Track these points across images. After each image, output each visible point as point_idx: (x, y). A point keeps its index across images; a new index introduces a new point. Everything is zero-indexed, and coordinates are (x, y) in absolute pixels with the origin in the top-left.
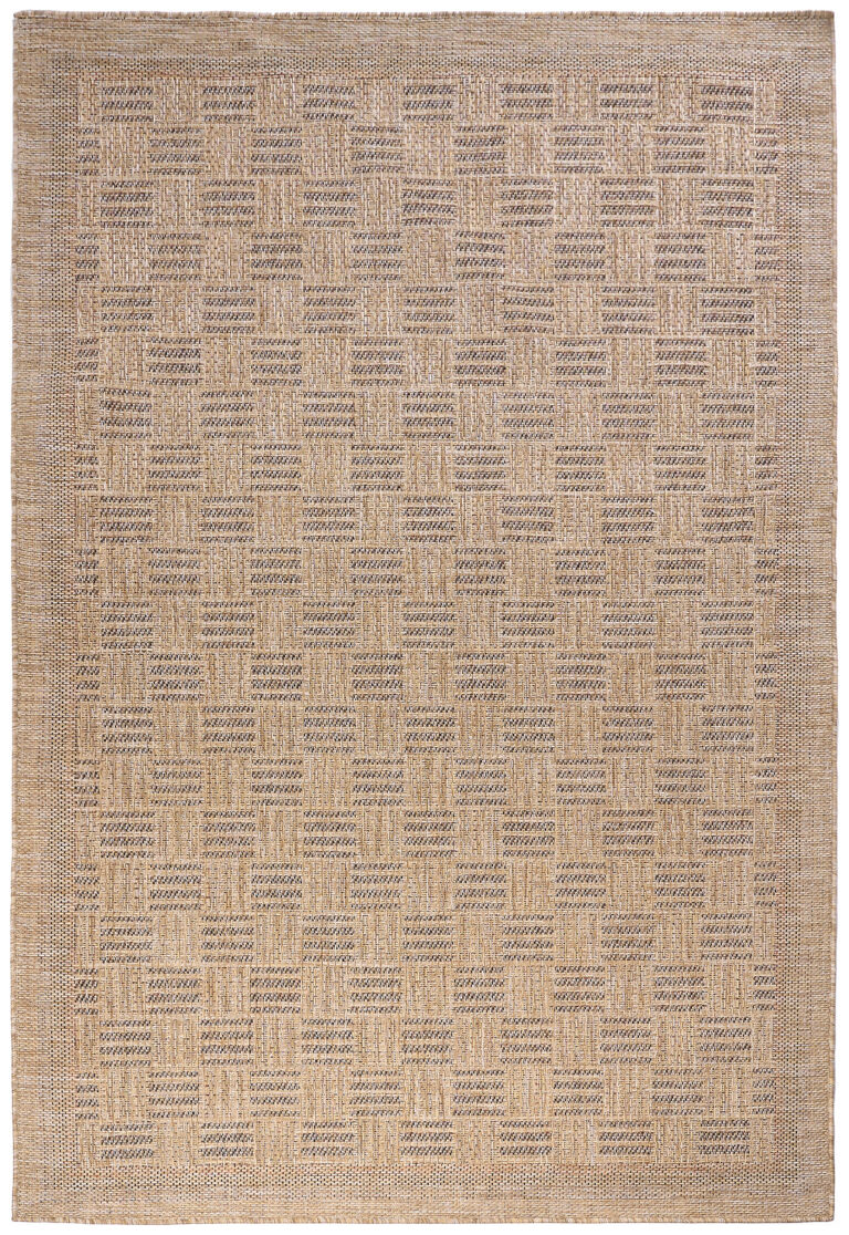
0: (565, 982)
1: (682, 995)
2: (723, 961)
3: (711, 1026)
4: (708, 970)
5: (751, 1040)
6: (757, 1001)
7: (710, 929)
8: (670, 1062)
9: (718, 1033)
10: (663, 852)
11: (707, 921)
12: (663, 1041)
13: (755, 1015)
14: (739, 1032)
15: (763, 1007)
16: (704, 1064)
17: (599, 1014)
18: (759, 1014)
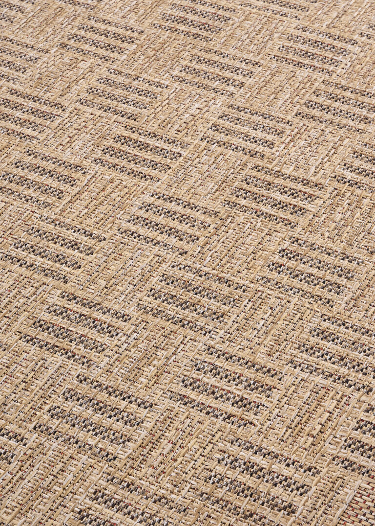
0: (63, 312)
1: (225, 396)
2: (319, 379)
3: (247, 455)
4: (289, 380)
5: (301, 503)
6: (346, 453)
7: (324, 335)
8: (143, 476)
9: (250, 468)
10: (311, 228)
11: (326, 324)
12: (153, 442)
13: (329, 470)
14: (286, 482)
15: (349, 465)
16: (198, 503)
17: (80, 370)
18: (338, 470)
